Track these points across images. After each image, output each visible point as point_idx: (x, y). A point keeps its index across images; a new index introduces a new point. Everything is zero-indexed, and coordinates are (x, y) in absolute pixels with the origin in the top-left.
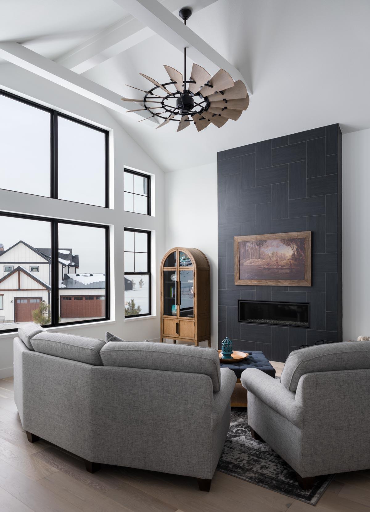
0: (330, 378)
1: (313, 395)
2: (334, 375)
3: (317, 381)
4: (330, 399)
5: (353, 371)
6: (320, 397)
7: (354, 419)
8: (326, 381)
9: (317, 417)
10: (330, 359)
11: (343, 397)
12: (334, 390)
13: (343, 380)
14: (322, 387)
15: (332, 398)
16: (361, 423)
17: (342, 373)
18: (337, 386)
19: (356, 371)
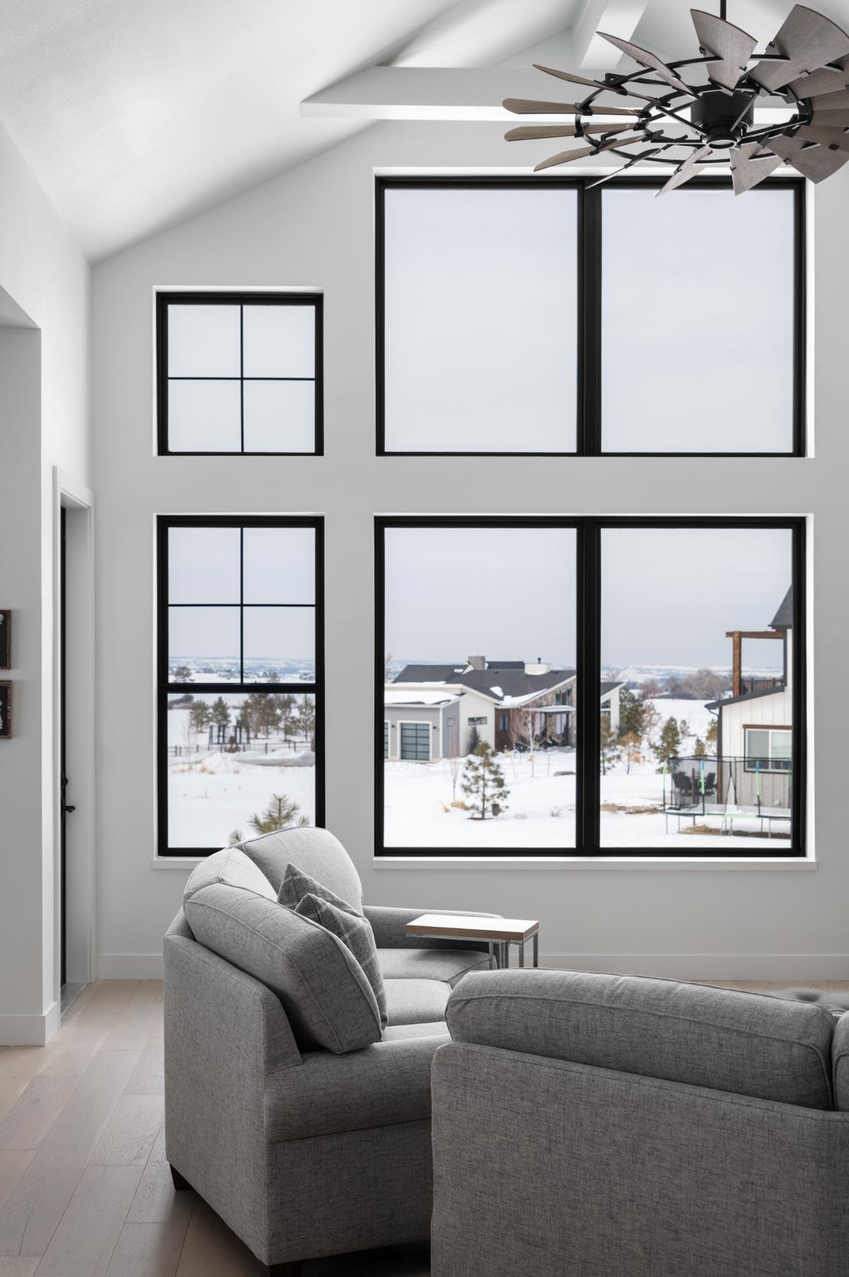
0: (506, 1071)
1: (457, 1109)
2: (520, 1065)
3: (466, 1070)
4: (504, 1138)
5: (587, 1069)
6: (475, 1123)
7: (584, 1228)
8: (493, 1078)
9: (467, 1181)
10: (528, 1014)
11: (545, 1143)
12: (518, 1113)
13: (548, 1090)
14: (480, 1093)
15: (511, 1137)
16: (606, 1250)
17: (545, 1068)
18: (526, 1103)
19: (596, 1070)
